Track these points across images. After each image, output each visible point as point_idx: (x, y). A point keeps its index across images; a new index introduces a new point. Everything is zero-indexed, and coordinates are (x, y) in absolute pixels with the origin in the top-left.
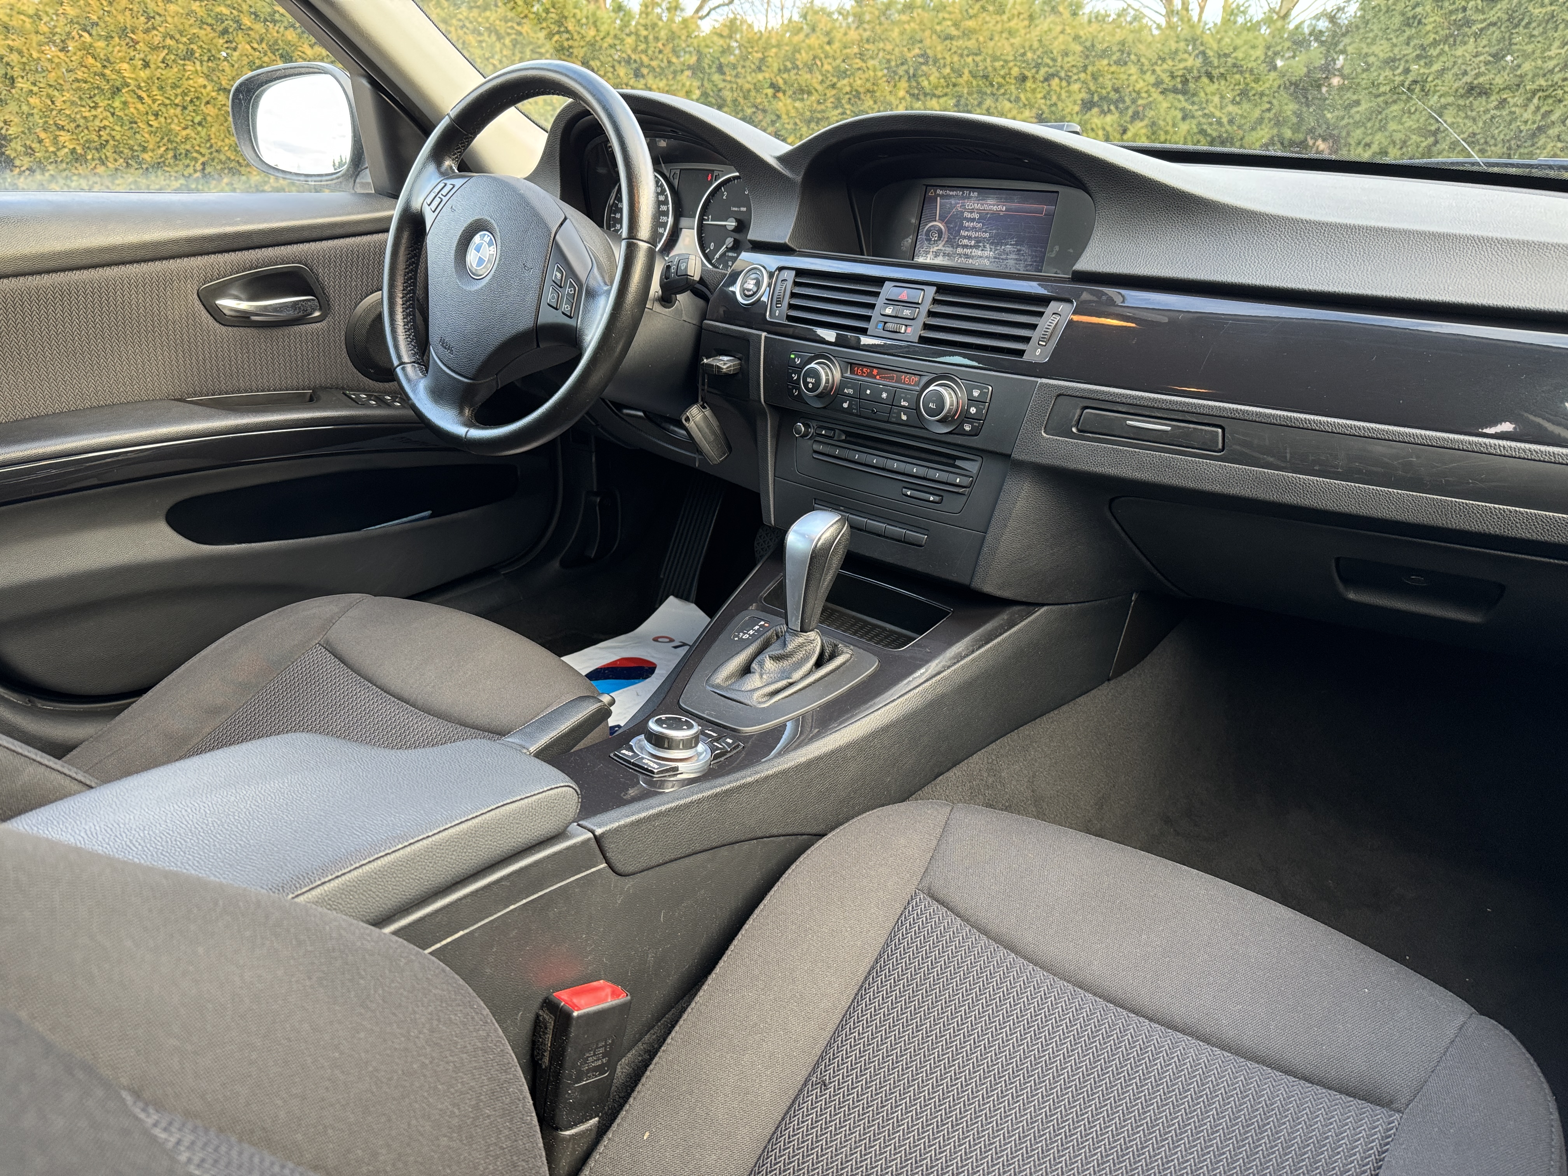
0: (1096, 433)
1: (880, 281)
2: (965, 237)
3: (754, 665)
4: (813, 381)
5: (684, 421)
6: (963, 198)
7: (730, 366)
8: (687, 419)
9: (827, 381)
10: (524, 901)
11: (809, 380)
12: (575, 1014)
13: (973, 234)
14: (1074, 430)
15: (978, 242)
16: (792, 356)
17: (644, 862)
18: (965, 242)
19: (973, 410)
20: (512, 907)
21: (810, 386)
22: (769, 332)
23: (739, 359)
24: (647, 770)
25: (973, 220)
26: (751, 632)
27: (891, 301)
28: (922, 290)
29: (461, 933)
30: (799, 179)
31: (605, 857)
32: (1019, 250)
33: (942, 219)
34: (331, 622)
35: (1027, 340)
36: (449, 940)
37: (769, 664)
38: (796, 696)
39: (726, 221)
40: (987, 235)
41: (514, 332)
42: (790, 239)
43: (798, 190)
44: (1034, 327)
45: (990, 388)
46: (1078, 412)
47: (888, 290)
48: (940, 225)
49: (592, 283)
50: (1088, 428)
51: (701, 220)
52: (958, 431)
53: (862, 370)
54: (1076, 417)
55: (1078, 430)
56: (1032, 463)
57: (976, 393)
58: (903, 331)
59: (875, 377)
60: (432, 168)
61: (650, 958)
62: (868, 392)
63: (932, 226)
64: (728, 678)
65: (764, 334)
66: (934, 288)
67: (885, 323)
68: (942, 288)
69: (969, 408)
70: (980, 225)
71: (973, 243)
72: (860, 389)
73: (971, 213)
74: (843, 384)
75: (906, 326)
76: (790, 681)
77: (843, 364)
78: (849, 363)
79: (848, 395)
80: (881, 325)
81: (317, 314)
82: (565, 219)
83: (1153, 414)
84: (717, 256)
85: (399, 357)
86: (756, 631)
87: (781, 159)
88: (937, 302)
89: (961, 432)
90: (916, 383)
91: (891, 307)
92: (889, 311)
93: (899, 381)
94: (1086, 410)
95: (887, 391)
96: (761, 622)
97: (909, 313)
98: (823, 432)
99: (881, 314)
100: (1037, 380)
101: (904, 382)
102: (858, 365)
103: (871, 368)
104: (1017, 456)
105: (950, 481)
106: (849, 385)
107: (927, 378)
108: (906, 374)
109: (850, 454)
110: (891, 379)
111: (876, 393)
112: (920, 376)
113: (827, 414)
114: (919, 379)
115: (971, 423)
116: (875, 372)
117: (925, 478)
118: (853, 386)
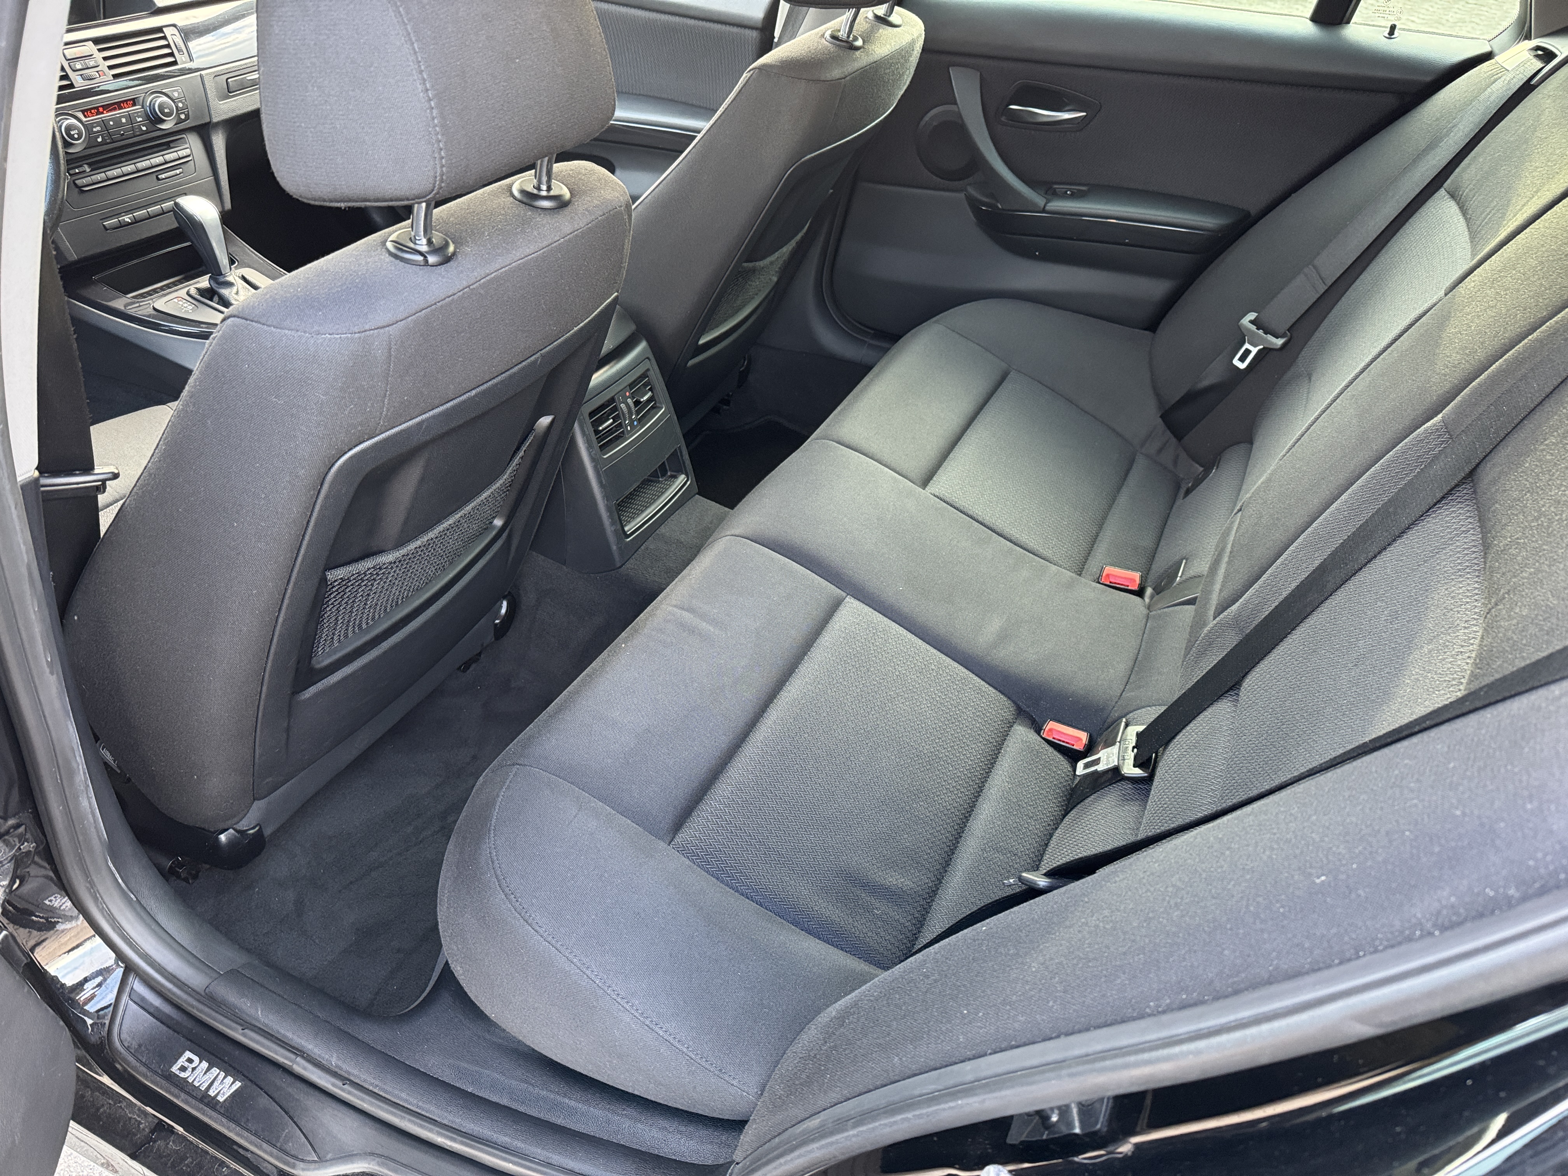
4: (76, 131)
11: (72, 133)
21: (76, 136)
27: (71, 59)
45: (181, 88)
46: (226, 83)
50: (234, 89)
53: (91, 112)
54: (226, 87)
56: (222, 121)
58: (97, 75)
59: (102, 113)
62: (111, 123)
66: (90, 41)
67: (81, 75)
72: (104, 124)
74: (90, 126)
75: (97, 72)
78: (81, 111)
79: (98, 132)
80: (79, 78)
88: (100, 50)
89: (180, 121)
90: (134, 104)
91: (78, 63)
92: (78, 66)
93: (121, 108)
94: (229, 80)
95: (123, 117)
96: (176, 300)
97: (92, 63)
98: (77, 171)
99: (74, 71)
100: (198, 73)
101: (125, 108)
102: (86, 110)
103: (97, 108)
104: (215, 120)
105: (181, 156)
106: (95, 125)
107: (142, 98)
108: (123, 102)
109: (110, 174)
110: (115, 109)
111: (117, 121)
112: (133, 99)
113: (81, 155)
114: (134, 101)
115: (183, 113)
116: (101, 109)
117: (166, 163)
118: (98, 124)
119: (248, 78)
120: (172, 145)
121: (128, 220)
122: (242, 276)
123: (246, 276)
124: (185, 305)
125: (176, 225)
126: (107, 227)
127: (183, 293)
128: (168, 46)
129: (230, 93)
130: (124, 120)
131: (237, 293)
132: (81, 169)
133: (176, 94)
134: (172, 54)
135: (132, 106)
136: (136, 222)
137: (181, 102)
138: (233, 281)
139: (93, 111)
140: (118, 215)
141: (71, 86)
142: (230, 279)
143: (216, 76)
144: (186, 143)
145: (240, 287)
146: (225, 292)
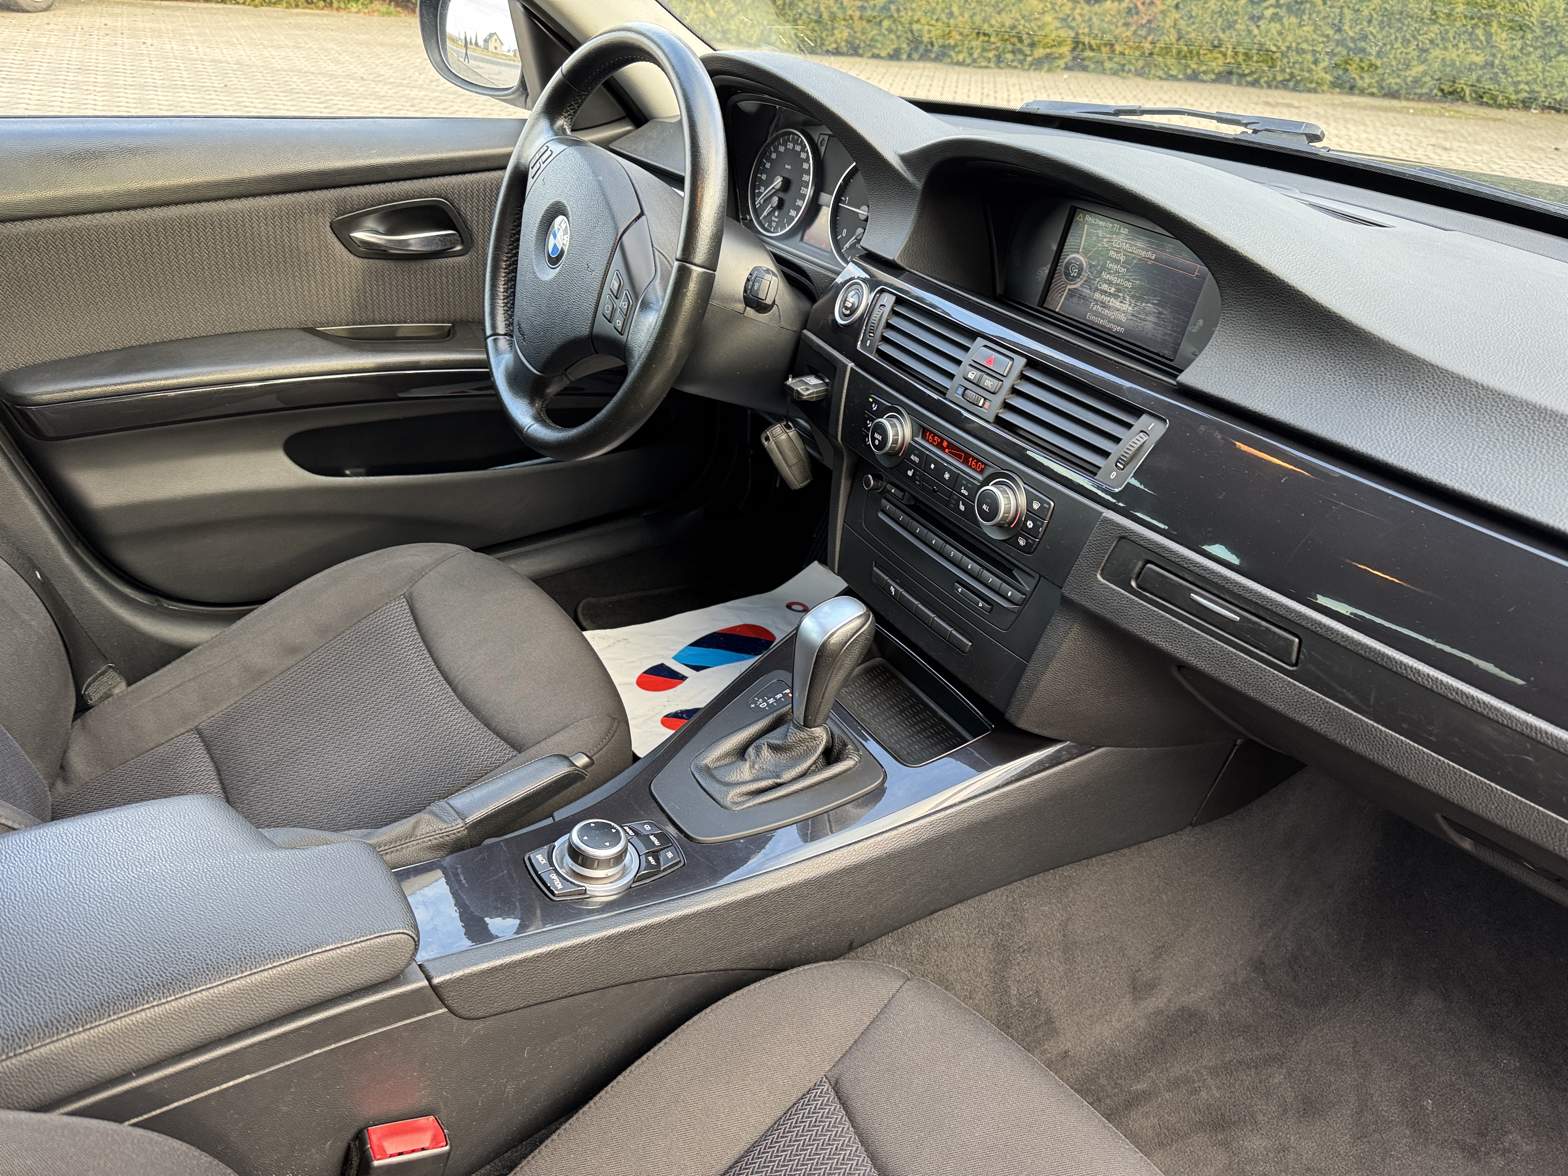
0: (1156, 596)
1: (973, 334)
2: (1105, 281)
3: (751, 751)
4: (880, 438)
5: (764, 441)
6: (1113, 233)
7: (812, 393)
8: (767, 439)
9: (895, 441)
10: (333, 1046)
11: (876, 436)
12: (376, 1163)
13: (1115, 280)
14: (1133, 584)
15: (1119, 291)
16: (871, 400)
17: (497, 1006)
18: (1105, 287)
19: (1030, 524)
20: (317, 1052)
21: (877, 442)
22: (856, 365)
23: (827, 384)
24: (548, 888)
25: (1117, 262)
26: (771, 701)
27: (976, 365)
28: (1012, 359)
29: (248, 1077)
30: (919, 185)
31: (443, 1003)
32: (1161, 313)
33: (1085, 254)
34: (421, 573)
35: (1105, 454)
36: (231, 1083)
37: (766, 752)
38: (775, 803)
39: (859, 208)
40: (1129, 285)
41: (572, 335)
42: (900, 257)
43: (918, 198)
44: (1117, 440)
45: (1052, 504)
46: (1140, 564)
47: (979, 350)
48: (1082, 259)
49: (652, 297)
50: (1148, 586)
51: (838, 200)
52: (1011, 541)
53: (933, 437)
54: (1137, 569)
55: (1138, 586)
56: (1081, 605)
57: (1036, 506)
58: (980, 404)
59: (943, 449)
60: (544, 124)
61: (510, 1089)
62: (932, 466)
63: (1074, 258)
64: (719, 759)
65: (851, 365)
66: (1024, 360)
67: (966, 389)
68: (1032, 363)
69: (1026, 521)
70: (1124, 270)
71: (1113, 290)
72: (926, 459)
73: (1118, 252)
74: (911, 449)
75: (985, 399)
76: (779, 781)
77: (916, 427)
78: (922, 426)
79: (914, 463)
80: (961, 391)
81: (458, 248)
82: (642, 214)
83: (1222, 596)
84: (847, 245)
85: (494, 327)
86: (777, 701)
87: (906, 159)
89: (1016, 547)
90: (981, 472)
91: (976, 372)
92: (971, 375)
93: (966, 462)
94: (1149, 565)
95: (950, 471)
97: (991, 383)
98: (893, 491)
99: (964, 377)
101: (970, 467)
102: (930, 431)
103: (942, 438)
104: (1066, 592)
105: (1002, 592)
106: (916, 452)
107: (992, 471)
108: (973, 457)
109: (913, 525)
110: (960, 458)
111: (940, 470)
112: (983, 464)
115: (1026, 538)
116: (945, 444)
117: (978, 579)
118: (920, 455)
119: (1195, 596)
121: (893, 591)
124: (771, 699)
126: (874, 575)
128: (1117, 442)
130: (947, 476)
132: (899, 494)
133: (1040, 507)
134: (1106, 456)
135: (977, 472)
136: (899, 602)
140: (893, 576)
143: (1125, 538)
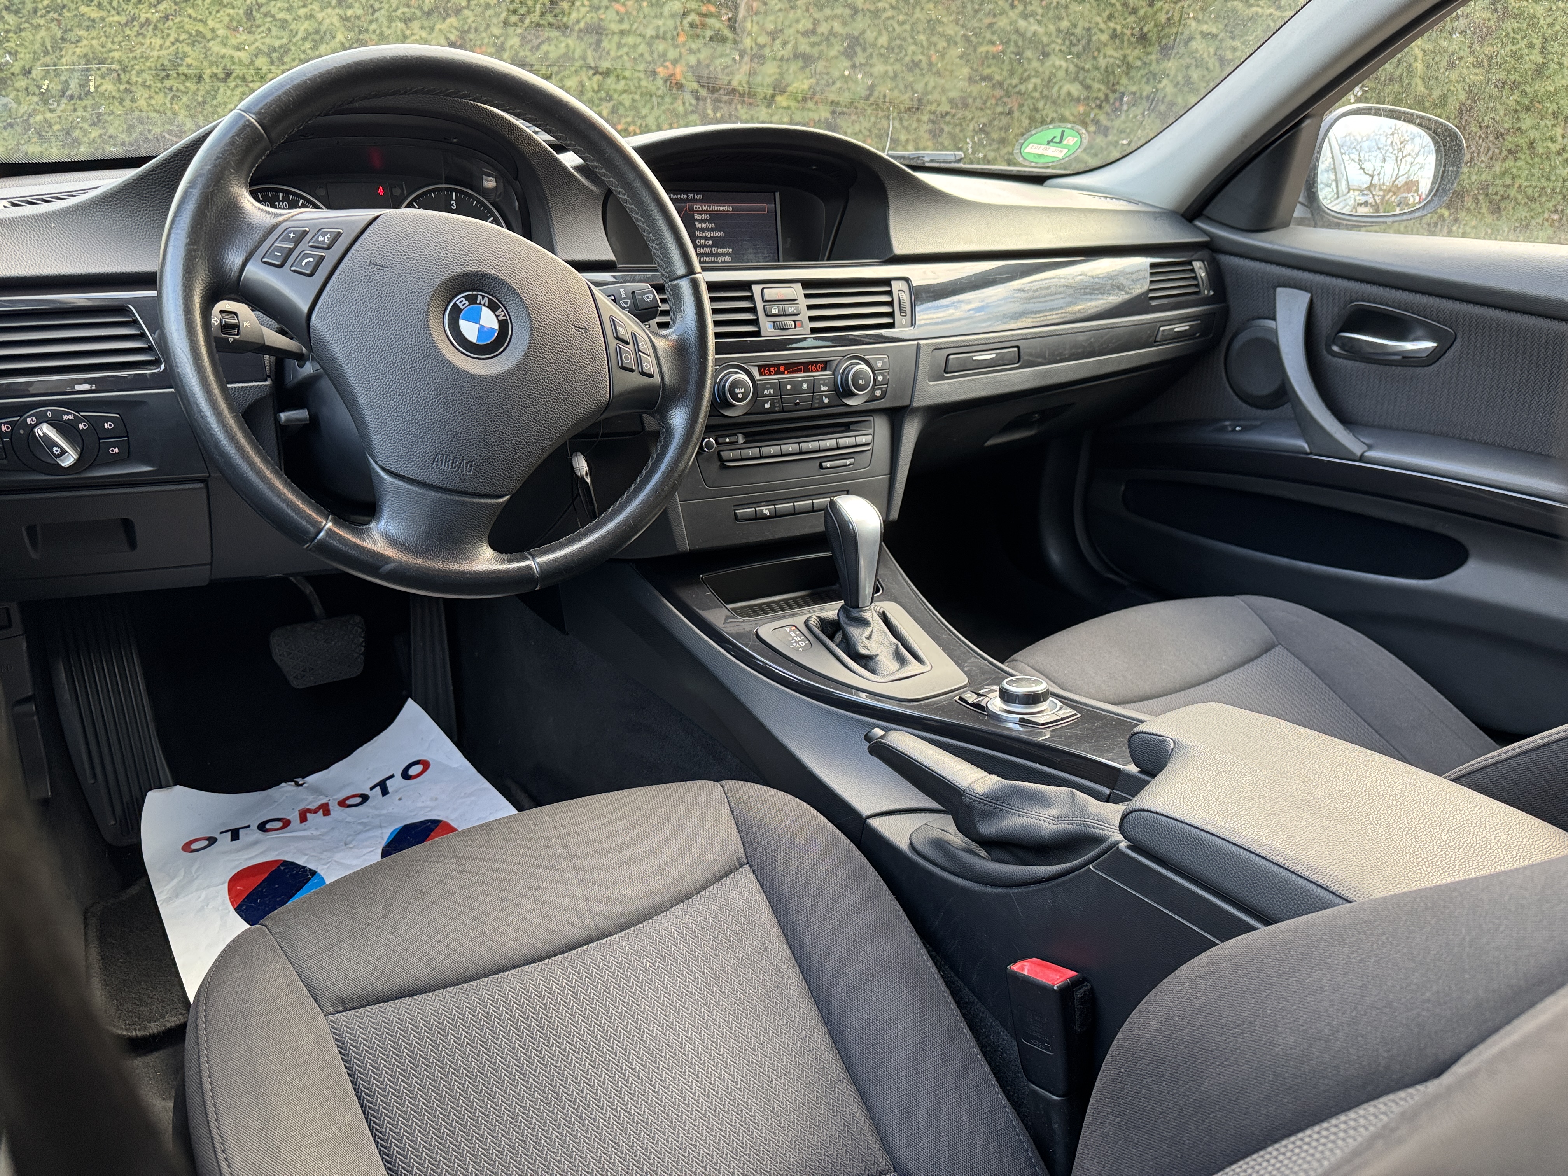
0: (958, 371)
2: (701, 238)
4: (742, 390)
6: (690, 201)
11: (737, 391)
13: (709, 234)
14: (944, 374)
15: (713, 241)
18: (703, 241)
19: (880, 378)
21: (740, 396)
25: (704, 221)
27: (770, 303)
28: (793, 286)
32: (756, 245)
40: (721, 234)
42: (613, 255)
43: (601, 203)
45: (887, 357)
46: (945, 360)
52: (871, 399)
53: (769, 370)
54: (944, 364)
58: (793, 326)
59: (783, 373)
62: (789, 387)
66: (800, 285)
67: (774, 322)
69: (877, 377)
70: (713, 225)
71: (710, 242)
72: (780, 386)
73: (699, 215)
74: (761, 386)
75: (794, 321)
78: (757, 366)
79: (769, 395)
80: (772, 325)
83: (985, 349)
88: (807, 296)
89: (873, 399)
90: (824, 369)
91: (776, 307)
92: (774, 311)
93: (807, 370)
94: (951, 357)
95: (805, 381)
96: (788, 629)
97: (791, 309)
98: (728, 440)
99: (767, 315)
100: (916, 342)
101: (812, 371)
102: (765, 366)
103: (778, 366)
104: (916, 404)
105: (858, 443)
106: (768, 386)
107: (836, 362)
108: (812, 363)
109: (765, 451)
110: (799, 371)
111: (796, 386)
112: (826, 362)
113: (740, 420)
114: (825, 365)
115: (881, 389)
116: (782, 368)
117: (838, 448)
118: (772, 386)
119: (975, 358)
120: (852, 427)
121: (767, 512)
122: (884, 613)
123: (888, 614)
124: (797, 639)
125: (822, 528)
126: (739, 515)
127: (799, 621)
128: (890, 304)
129: (947, 373)
130: (805, 386)
131: (869, 638)
132: (733, 439)
133: (879, 364)
134: (891, 315)
135: (822, 370)
136: (776, 517)
137: (882, 374)
138: (870, 619)
139: (772, 369)
140: (758, 503)
141: (758, 334)
142: (867, 615)
143: (936, 349)
144: (870, 428)
145: (876, 627)
146: (854, 632)
